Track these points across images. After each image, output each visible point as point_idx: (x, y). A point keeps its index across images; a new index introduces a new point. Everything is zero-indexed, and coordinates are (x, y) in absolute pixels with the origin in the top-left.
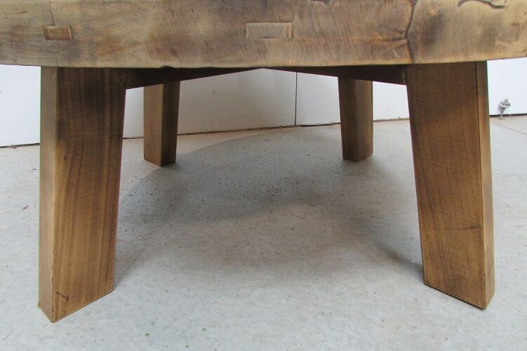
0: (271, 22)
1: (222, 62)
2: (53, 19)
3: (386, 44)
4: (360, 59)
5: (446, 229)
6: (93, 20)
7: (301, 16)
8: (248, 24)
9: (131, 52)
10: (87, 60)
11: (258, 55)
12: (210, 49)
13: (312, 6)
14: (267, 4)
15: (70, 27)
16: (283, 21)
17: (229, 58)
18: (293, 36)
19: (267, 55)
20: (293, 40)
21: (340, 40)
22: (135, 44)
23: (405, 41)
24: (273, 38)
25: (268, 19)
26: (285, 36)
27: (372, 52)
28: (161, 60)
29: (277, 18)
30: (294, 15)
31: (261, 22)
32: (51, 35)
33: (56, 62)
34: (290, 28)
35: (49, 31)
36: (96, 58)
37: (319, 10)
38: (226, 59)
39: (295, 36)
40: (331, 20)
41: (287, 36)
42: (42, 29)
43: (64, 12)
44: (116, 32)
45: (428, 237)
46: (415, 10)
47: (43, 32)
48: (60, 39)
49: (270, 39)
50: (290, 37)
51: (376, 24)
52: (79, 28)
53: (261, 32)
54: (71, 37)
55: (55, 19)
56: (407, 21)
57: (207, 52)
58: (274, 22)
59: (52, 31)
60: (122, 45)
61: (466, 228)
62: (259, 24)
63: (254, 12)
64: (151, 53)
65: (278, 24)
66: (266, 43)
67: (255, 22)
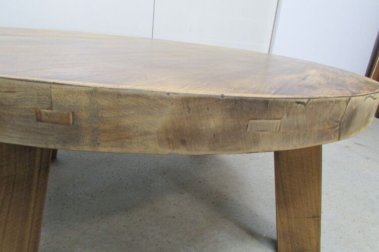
0: (267, 120)
1: (224, 150)
2: (51, 103)
3: (329, 130)
4: (315, 142)
5: (295, 218)
6: (103, 109)
7: (288, 115)
8: (250, 121)
9: (140, 141)
10: (87, 145)
11: (253, 144)
12: (217, 140)
13: (296, 107)
14: (267, 106)
15: (73, 113)
16: (276, 119)
17: (231, 147)
18: (279, 130)
19: (259, 144)
20: (279, 132)
21: (307, 131)
22: (146, 134)
23: (338, 128)
24: (266, 131)
25: (266, 117)
26: (274, 130)
27: (322, 137)
28: (170, 148)
29: (272, 117)
30: (283, 114)
31: (260, 119)
32: (44, 118)
33: (46, 144)
34: (279, 124)
35: (43, 113)
36: (99, 144)
37: (299, 111)
38: (228, 147)
39: (281, 130)
40: (305, 117)
41: (276, 129)
42: (34, 111)
43: (69, 99)
44: (127, 122)
45: (282, 223)
46: (348, 107)
47: (34, 114)
48: (56, 123)
49: (264, 132)
50: (278, 130)
51: (328, 118)
52: (84, 115)
53: (259, 127)
54: (71, 122)
55: (54, 104)
56: (342, 115)
57: (213, 143)
58: (269, 119)
59: (46, 114)
60: (131, 134)
61: (309, 218)
62: (258, 121)
63: (257, 112)
64: (160, 142)
65: (271, 121)
66: (261, 136)
67: (256, 119)
